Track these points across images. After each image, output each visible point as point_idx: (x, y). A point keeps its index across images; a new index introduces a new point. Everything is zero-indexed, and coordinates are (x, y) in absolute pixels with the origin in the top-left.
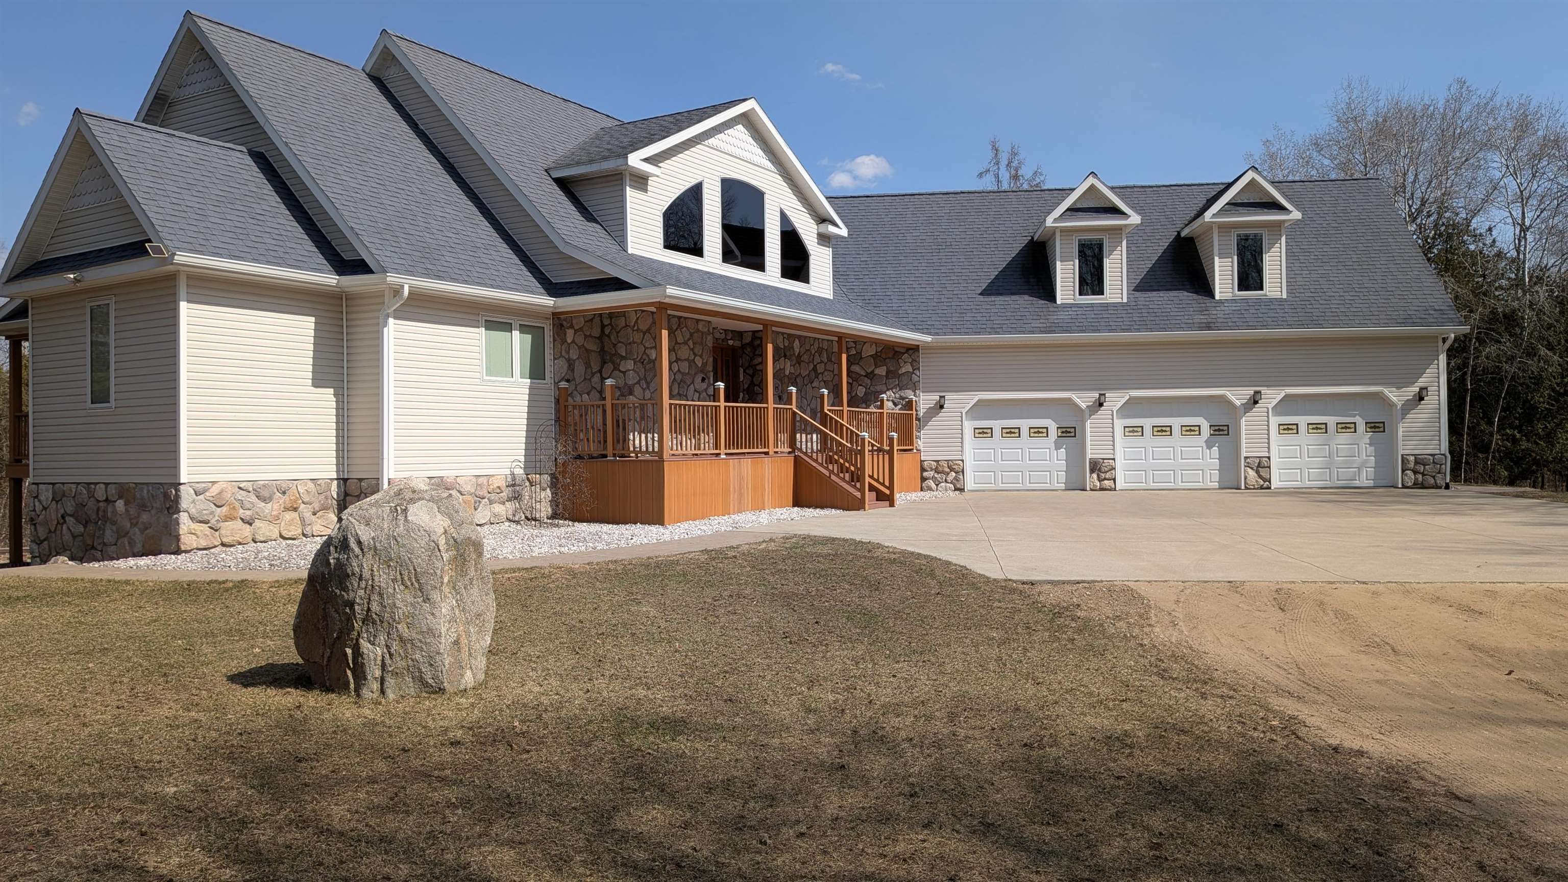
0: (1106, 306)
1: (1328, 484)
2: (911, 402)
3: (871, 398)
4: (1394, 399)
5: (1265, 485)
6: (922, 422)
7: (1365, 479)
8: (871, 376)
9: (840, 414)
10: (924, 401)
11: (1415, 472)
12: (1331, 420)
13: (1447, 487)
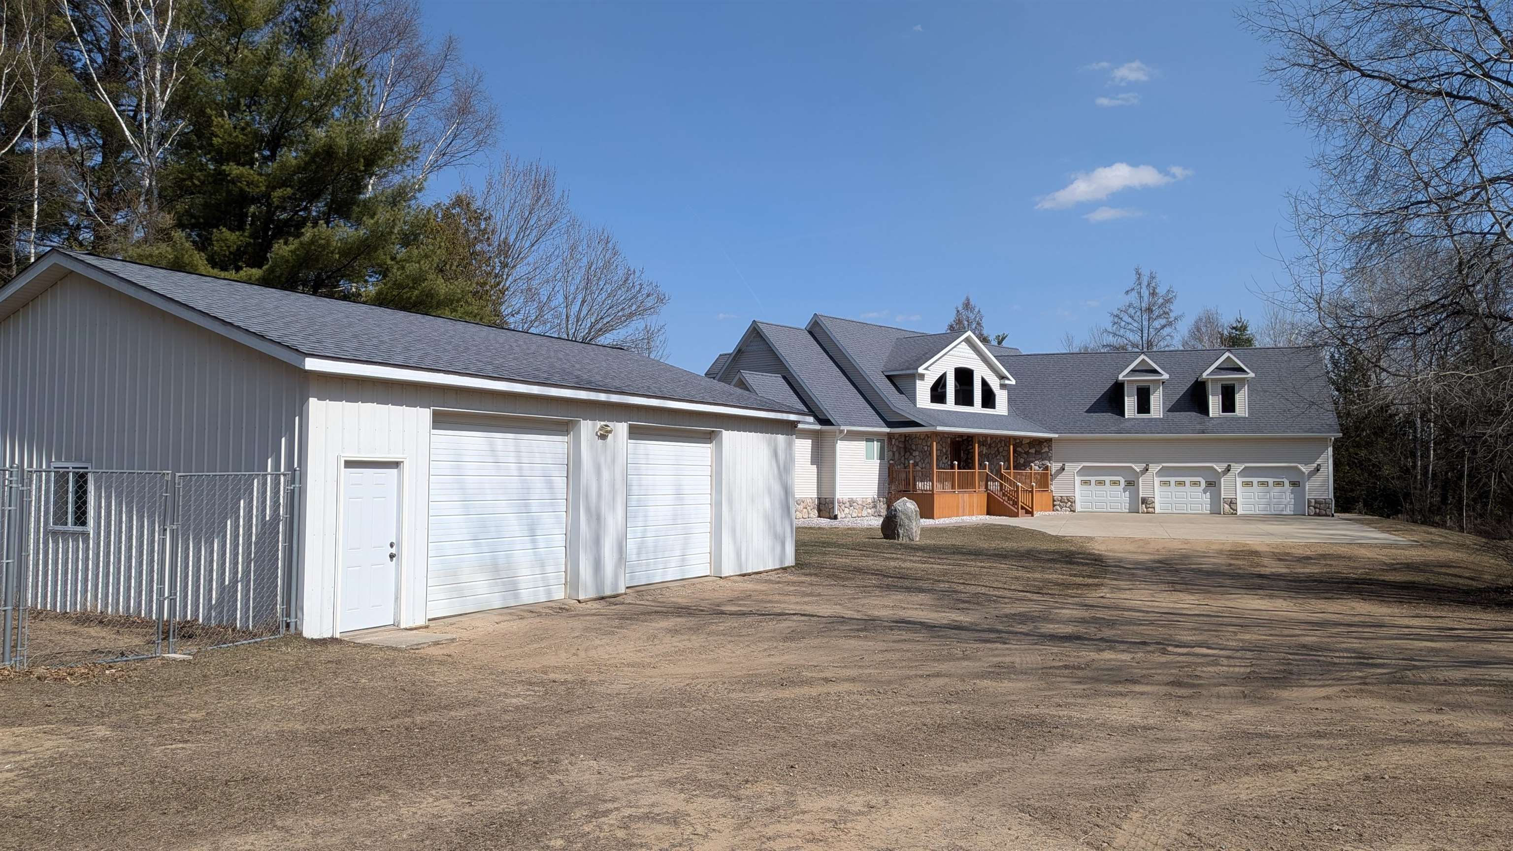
0: (1151, 420)
1: (1269, 512)
2: (1047, 466)
3: (1026, 465)
4: (1304, 470)
5: (1234, 512)
6: (1053, 477)
7: (1288, 511)
8: (1027, 453)
9: (1009, 474)
10: (1054, 466)
11: (1315, 508)
12: (1271, 481)
13: (1333, 516)
